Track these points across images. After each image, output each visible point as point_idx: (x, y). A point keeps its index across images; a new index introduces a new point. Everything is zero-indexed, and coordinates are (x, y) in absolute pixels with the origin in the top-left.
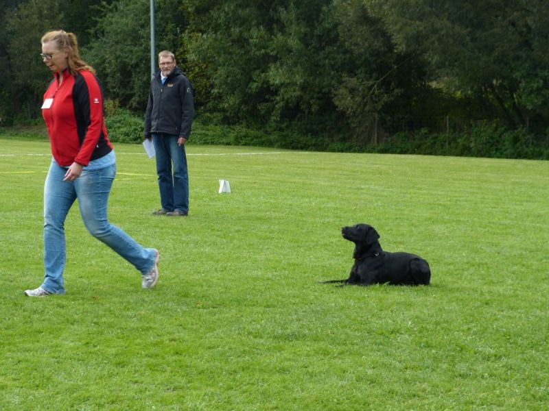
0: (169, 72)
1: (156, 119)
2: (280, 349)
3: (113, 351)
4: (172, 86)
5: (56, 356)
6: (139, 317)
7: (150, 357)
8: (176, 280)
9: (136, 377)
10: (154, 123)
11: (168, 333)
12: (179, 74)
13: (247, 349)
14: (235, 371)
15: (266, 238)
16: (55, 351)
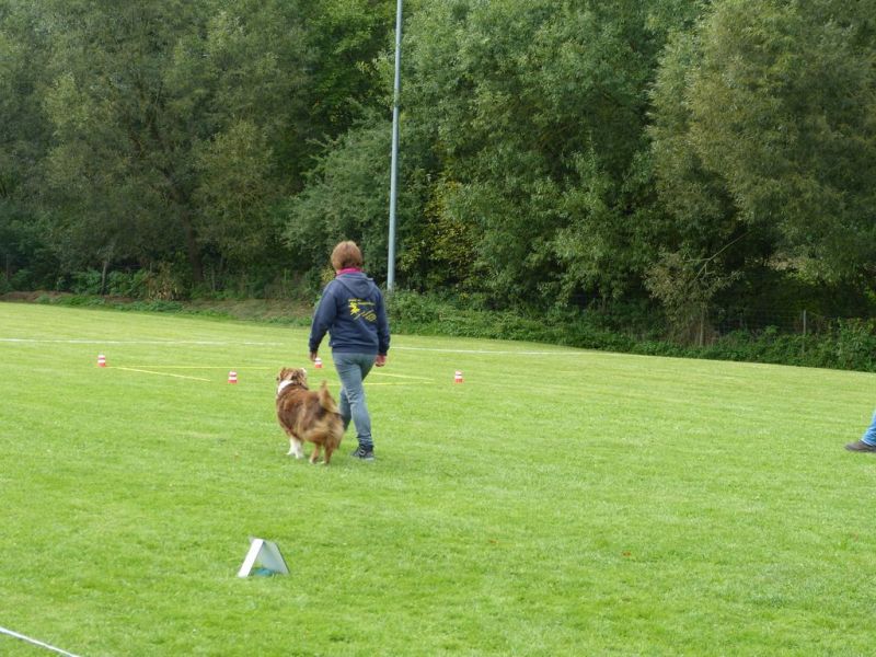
2: (771, 618)
3: (562, 610)
5: (492, 611)
7: (612, 619)
9: (609, 643)
11: (616, 591)
16: (489, 607)
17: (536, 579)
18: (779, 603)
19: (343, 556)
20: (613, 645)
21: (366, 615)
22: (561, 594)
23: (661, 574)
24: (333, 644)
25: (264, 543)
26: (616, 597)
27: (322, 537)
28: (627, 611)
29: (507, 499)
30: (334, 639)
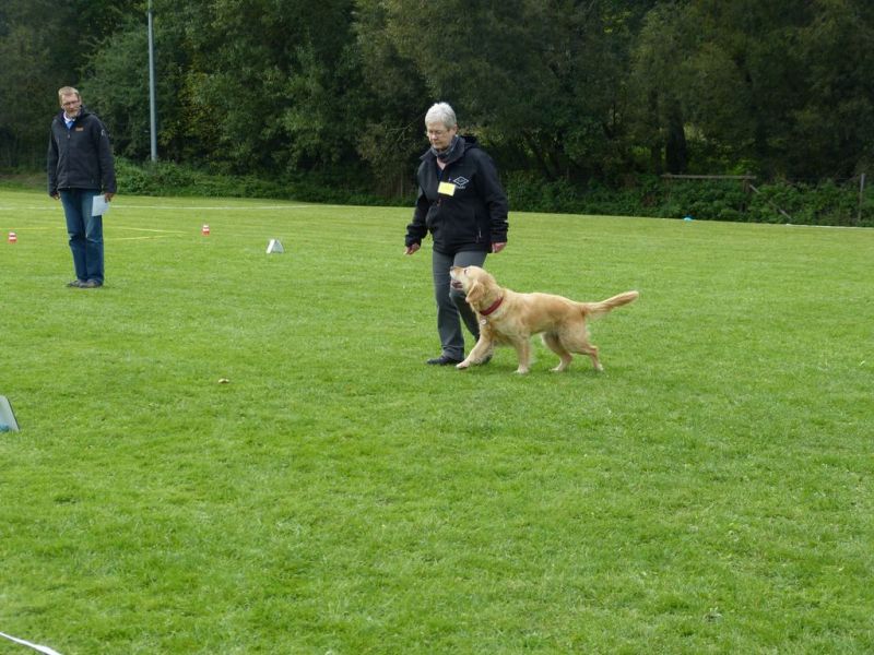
2: (483, 448)
3: (286, 451)
5: (221, 457)
6: (291, 407)
7: (335, 458)
8: (304, 360)
9: (333, 485)
11: (339, 427)
13: (443, 446)
14: (448, 477)
16: (217, 453)
17: (265, 419)
18: (489, 431)
19: (81, 405)
20: (337, 487)
21: (98, 469)
22: (287, 433)
23: (380, 407)
24: (58, 506)
26: (339, 433)
27: (63, 387)
28: (350, 448)
29: (241, 338)
30: (60, 500)
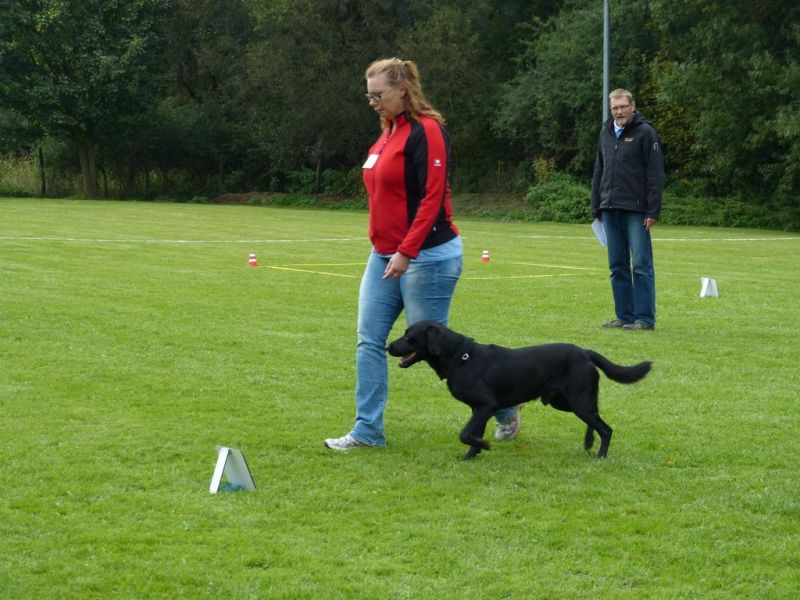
0: (624, 121)
1: (608, 189)
2: (792, 531)
3: (544, 525)
4: (631, 140)
5: (464, 528)
6: (582, 477)
7: (600, 536)
8: (637, 425)
9: (578, 565)
10: (604, 195)
11: (626, 502)
12: (641, 123)
13: (742, 529)
14: (724, 562)
15: (770, 365)
16: (461, 523)
20: (581, 567)
21: (313, 535)
22: (560, 506)
24: (246, 570)
25: (230, 452)
26: (622, 509)
28: (625, 525)
30: (251, 565)
